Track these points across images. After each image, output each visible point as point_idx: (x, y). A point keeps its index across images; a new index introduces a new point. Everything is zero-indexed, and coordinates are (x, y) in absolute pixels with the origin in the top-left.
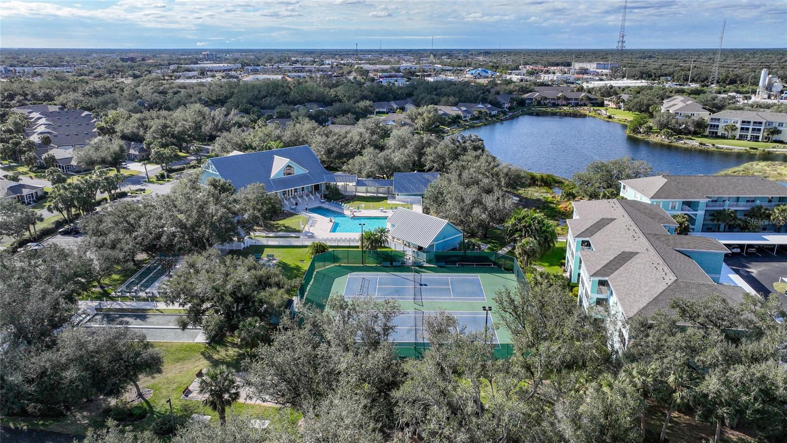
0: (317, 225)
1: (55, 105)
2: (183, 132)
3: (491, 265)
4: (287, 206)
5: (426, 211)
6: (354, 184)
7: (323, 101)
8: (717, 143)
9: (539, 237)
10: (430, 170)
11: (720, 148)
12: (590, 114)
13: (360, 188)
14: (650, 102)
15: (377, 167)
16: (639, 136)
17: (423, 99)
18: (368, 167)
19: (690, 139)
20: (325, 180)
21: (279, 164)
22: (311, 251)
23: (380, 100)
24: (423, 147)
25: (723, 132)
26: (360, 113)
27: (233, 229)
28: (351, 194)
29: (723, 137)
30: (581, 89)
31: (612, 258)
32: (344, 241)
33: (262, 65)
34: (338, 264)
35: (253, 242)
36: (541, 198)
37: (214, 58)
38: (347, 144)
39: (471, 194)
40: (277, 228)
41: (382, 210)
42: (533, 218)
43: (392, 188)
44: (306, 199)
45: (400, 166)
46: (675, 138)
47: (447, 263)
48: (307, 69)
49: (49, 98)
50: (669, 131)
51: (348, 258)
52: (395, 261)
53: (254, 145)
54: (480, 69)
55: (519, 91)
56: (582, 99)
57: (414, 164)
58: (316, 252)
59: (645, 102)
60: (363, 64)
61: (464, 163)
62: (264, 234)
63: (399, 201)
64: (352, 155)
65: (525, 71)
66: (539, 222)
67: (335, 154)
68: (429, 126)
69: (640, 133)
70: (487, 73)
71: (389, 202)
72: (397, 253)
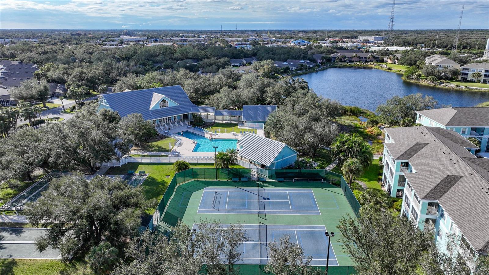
0: (183, 146)
1: (16, 60)
2: (95, 77)
3: (322, 180)
4: (161, 131)
5: (268, 135)
6: (214, 114)
7: (197, 59)
8: (468, 86)
9: (360, 156)
10: (269, 104)
11: (471, 89)
12: (375, 67)
13: (218, 117)
14: (417, 59)
15: (230, 101)
16: (412, 81)
17: (263, 57)
18: (224, 101)
19: (449, 83)
20: (192, 111)
21: (157, 98)
22: (175, 168)
23: (234, 58)
24: (264, 88)
25: (472, 78)
26: (221, 65)
27: (111, 150)
28: (211, 122)
29: (471, 81)
30: (368, 51)
31: (439, 182)
32: (202, 159)
33: (161, 38)
34: (196, 180)
35: (130, 160)
36: (352, 124)
37: (131, 34)
38: (210, 85)
39: (303, 122)
40: (152, 148)
41: (234, 134)
42: (355, 141)
43: (242, 117)
44: (177, 125)
45: (247, 100)
46: (438, 82)
47: (285, 178)
48: (189, 40)
49: (13, 56)
50: (434, 77)
51: (204, 174)
52: (243, 177)
53: (142, 85)
54: (300, 40)
55: (327, 52)
56: (369, 58)
57: (258, 99)
58: (179, 169)
59: (414, 58)
60: (225, 37)
61: (294, 99)
62: (140, 153)
63: (247, 127)
64: (212, 93)
65: (328, 41)
66: (359, 145)
67: (200, 92)
68: (268, 74)
69: (413, 79)
70: (304, 42)
71: (239, 127)
72: (244, 170)
